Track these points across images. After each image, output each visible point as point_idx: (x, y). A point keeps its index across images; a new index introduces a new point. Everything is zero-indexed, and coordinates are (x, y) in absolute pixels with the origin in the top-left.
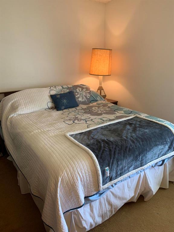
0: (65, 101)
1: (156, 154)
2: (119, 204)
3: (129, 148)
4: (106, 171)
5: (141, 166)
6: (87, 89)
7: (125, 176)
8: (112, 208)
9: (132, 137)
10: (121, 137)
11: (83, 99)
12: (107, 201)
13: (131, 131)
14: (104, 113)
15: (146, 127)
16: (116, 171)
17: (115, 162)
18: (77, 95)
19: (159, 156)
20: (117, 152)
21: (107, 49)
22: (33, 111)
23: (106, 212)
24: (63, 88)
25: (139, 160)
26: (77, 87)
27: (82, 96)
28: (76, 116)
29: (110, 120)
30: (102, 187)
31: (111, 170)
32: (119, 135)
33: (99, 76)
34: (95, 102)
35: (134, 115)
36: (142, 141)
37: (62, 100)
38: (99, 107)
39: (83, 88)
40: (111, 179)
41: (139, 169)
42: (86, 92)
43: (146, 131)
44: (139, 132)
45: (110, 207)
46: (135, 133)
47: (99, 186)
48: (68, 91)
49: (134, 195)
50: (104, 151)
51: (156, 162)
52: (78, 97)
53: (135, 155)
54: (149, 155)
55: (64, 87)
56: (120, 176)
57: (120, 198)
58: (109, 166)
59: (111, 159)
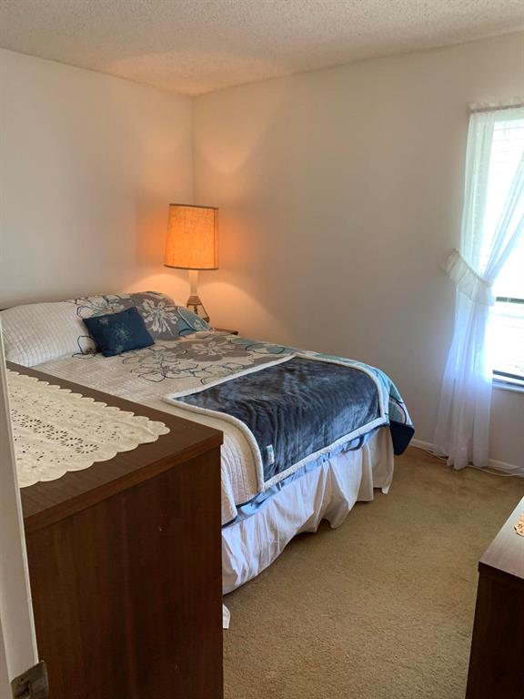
0: (122, 332)
1: (347, 422)
2: (290, 530)
3: (303, 411)
4: (269, 453)
5: (326, 446)
6: (168, 302)
7: (300, 464)
8: (276, 539)
9: (301, 391)
10: (283, 392)
11: (161, 326)
12: (268, 521)
13: (296, 382)
14: (224, 355)
15: (323, 374)
16: (285, 454)
17: (282, 435)
18: (146, 318)
19: (353, 426)
20: (283, 417)
21: (208, 208)
22: (44, 360)
23: (266, 546)
24: (108, 301)
25: (321, 433)
26: (140, 297)
27: (159, 320)
28: (163, 365)
29: (245, 367)
30: (264, 485)
31: (276, 451)
32: (277, 390)
33: (190, 271)
34: (190, 334)
35: (292, 354)
36: (323, 397)
37: (115, 329)
38: (206, 344)
39: (157, 302)
40: (277, 471)
41: (322, 451)
42: (167, 309)
43: (325, 379)
44: (314, 382)
45: (273, 537)
46: (306, 385)
47: (258, 484)
48: (122, 307)
49: (313, 512)
50: (260, 418)
51: (350, 439)
52: (151, 323)
53: (315, 423)
54: (338, 424)
55: (110, 297)
56: (293, 464)
57: (291, 518)
58: (272, 443)
59: (274, 430)
